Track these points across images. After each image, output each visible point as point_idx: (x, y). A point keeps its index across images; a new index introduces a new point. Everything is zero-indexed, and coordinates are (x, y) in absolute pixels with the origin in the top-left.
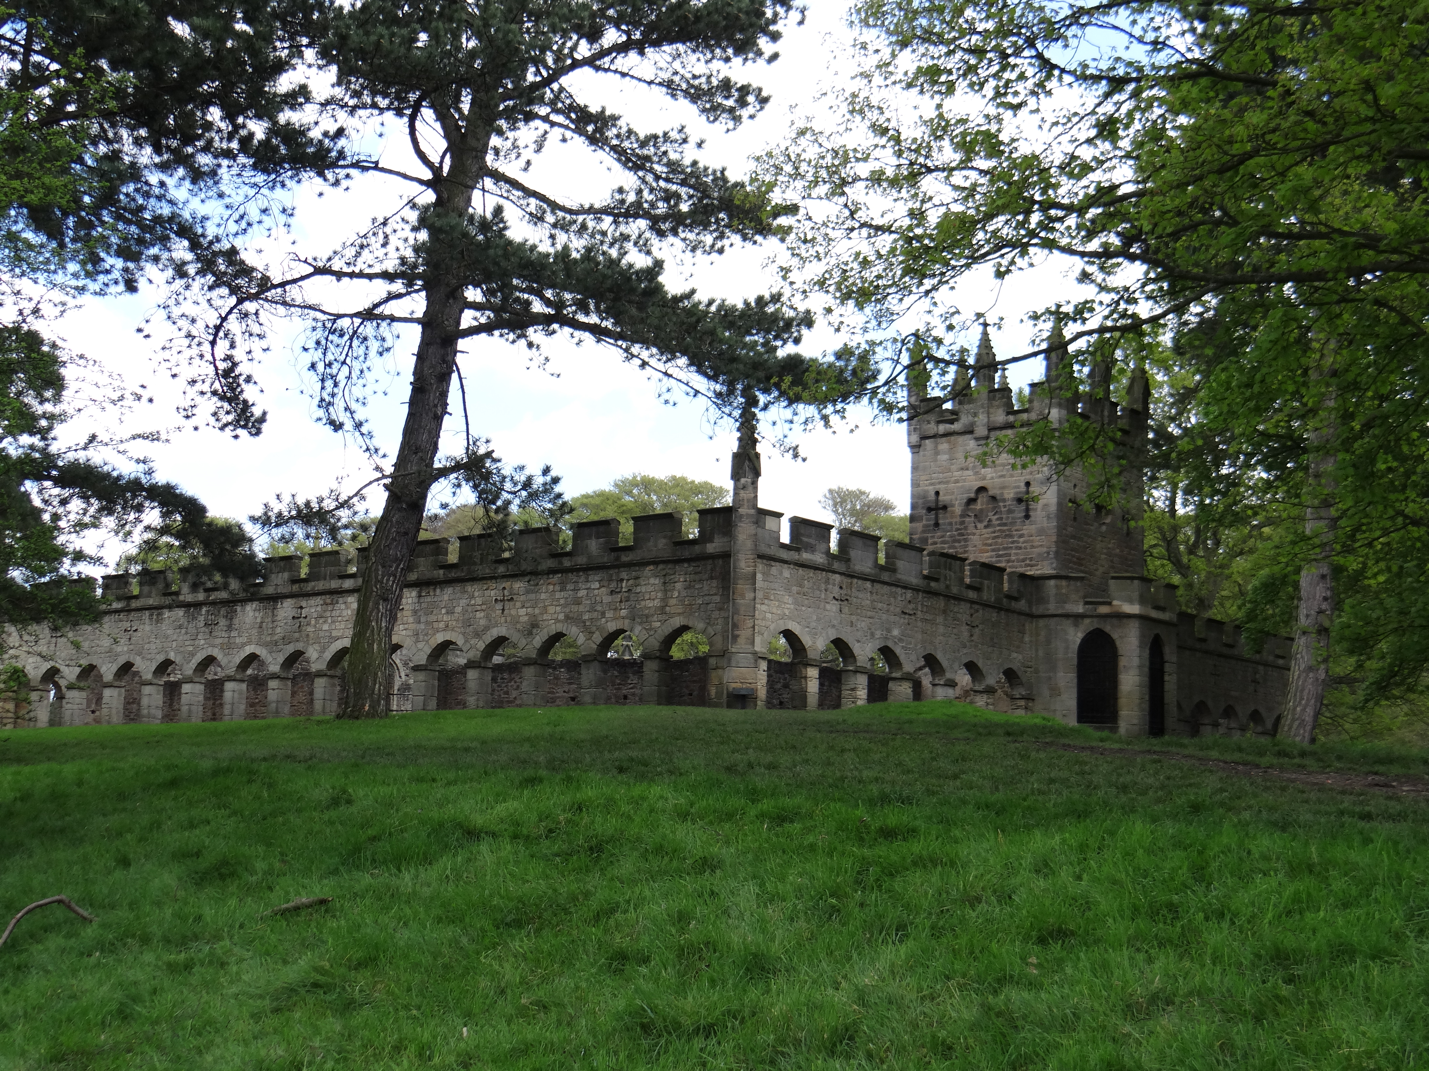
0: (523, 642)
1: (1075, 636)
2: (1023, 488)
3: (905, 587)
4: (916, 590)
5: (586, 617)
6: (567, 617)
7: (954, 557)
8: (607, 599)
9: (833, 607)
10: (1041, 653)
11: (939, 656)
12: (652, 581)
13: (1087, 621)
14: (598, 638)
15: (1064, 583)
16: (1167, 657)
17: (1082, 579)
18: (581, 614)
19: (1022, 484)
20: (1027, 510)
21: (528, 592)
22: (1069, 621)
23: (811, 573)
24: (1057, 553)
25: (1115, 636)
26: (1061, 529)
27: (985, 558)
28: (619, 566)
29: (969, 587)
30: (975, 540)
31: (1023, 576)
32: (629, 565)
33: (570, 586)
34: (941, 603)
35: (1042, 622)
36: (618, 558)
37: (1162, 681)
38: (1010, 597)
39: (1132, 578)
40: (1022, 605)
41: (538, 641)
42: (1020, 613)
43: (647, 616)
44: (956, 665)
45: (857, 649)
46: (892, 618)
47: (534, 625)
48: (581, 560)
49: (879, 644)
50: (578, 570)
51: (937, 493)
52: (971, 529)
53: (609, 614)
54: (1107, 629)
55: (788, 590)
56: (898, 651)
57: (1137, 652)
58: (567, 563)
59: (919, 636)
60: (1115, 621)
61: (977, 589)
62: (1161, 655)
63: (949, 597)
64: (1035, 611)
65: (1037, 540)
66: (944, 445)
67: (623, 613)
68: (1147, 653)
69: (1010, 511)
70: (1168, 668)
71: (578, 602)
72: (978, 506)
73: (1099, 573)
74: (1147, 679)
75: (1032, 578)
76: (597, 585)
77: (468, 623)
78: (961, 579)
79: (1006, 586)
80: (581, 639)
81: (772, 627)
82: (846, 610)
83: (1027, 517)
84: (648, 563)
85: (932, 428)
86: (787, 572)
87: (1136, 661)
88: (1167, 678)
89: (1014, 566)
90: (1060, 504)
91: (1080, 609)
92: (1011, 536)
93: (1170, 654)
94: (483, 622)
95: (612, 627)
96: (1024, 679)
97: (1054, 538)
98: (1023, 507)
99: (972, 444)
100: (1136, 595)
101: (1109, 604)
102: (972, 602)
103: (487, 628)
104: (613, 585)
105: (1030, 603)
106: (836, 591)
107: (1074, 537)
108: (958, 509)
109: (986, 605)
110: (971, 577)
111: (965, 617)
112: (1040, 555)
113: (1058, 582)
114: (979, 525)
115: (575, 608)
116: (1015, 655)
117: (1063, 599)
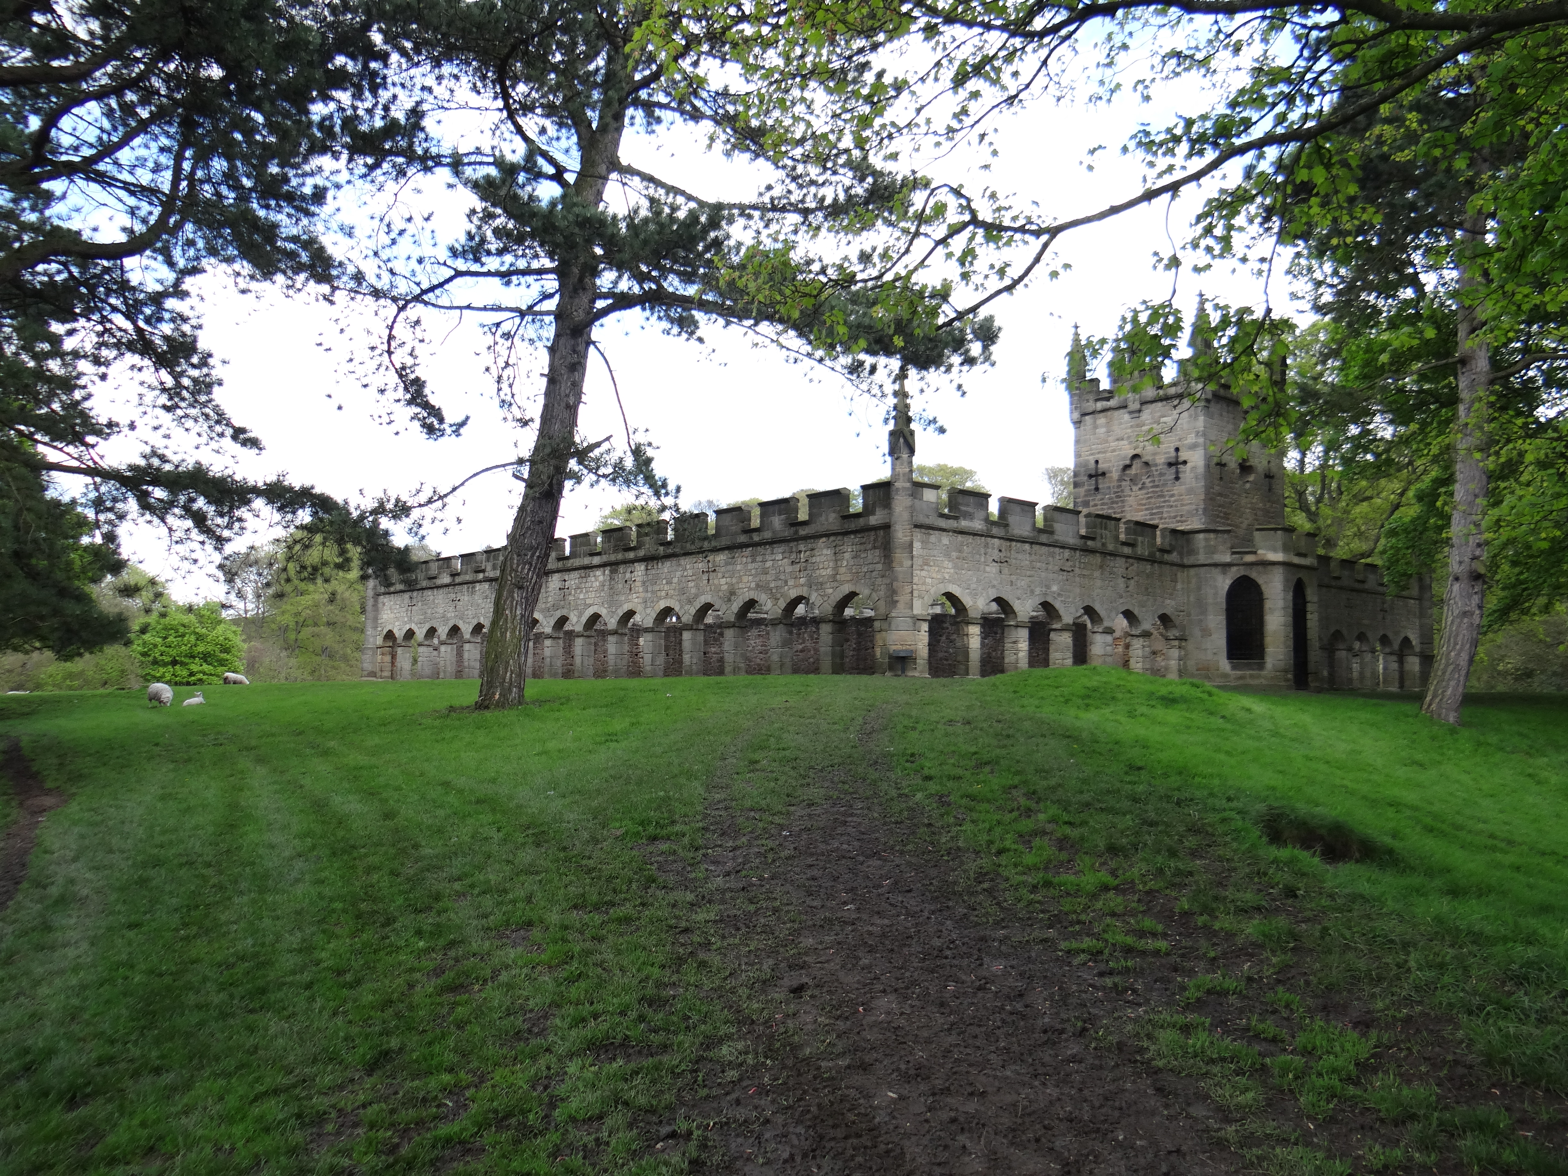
0: (724, 607)
1: (1223, 583)
2: (1173, 454)
3: (1063, 547)
4: (1074, 549)
5: (772, 585)
6: (758, 586)
7: (1109, 518)
8: (789, 569)
9: (993, 569)
10: (1192, 599)
11: (1097, 607)
12: (825, 552)
13: (1234, 569)
14: (782, 604)
15: (1212, 536)
16: (1309, 598)
17: (1229, 532)
18: (768, 582)
19: (1172, 450)
20: (1177, 472)
21: (727, 564)
22: (1219, 569)
23: (970, 539)
24: (1205, 510)
25: (1260, 581)
26: (1208, 489)
27: (1140, 517)
28: (797, 539)
29: (1124, 544)
30: (1131, 501)
31: (1174, 532)
32: (806, 538)
33: (759, 558)
34: (1098, 559)
35: (1192, 571)
36: (796, 532)
37: (1305, 620)
38: (1163, 551)
39: (1275, 529)
40: (1174, 557)
41: (736, 607)
42: (1173, 564)
43: (822, 584)
44: (1113, 614)
45: (1017, 606)
46: (1051, 576)
47: (732, 593)
48: (767, 535)
49: (1039, 600)
50: (765, 544)
51: (1097, 462)
52: (1127, 492)
53: (791, 583)
54: (1253, 574)
55: (948, 555)
56: (1057, 605)
57: (1282, 595)
58: (756, 538)
59: (1078, 590)
60: (1260, 568)
61: (1132, 545)
62: (1303, 596)
63: (1105, 554)
64: (1187, 561)
65: (1187, 499)
66: (1101, 420)
67: (802, 581)
68: (1290, 596)
69: (1161, 475)
70: (1310, 607)
71: (765, 572)
72: (1133, 471)
73: (1244, 526)
74: (1290, 619)
75: (1183, 533)
76: (780, 557)
77: (682, 591)
78: (1117, 537)
79: (1159, 540)
80: (769, 604)
81: (932, 591)
82: (1006, 571)
83: (1177, 478)
84: (821, 536)
85: (1091, 406)
86: (946, 539)
87: (1280, 604)
88: (1309, 616)
89: (1166, 522)
90: (1207, 466)
91: (1227, 558)
92: (1163, 496)
93: (1311, 595)
94: (693, 591)
95: (793, 594)
96: (1177, 623)
97: (1202, 497)
98: (1173, 468)
99: (1127, 417)
100: (1279, 544)
101: (1255, 553)
102: (1128, 557)
103: (696, 596)
104: (793, 556)
105: (1181, 554)
106: (996, 555)
107: (1220, 495)
108: (1115, 475)
109: (1140, 559)
110: (1127, 533)
111: (1121, 571)
112: (1189, 512)
113: (1207, 535)
114: (1135, 488)
115: (763, 577)
116: (1168, 602)
117: (1212, 551)
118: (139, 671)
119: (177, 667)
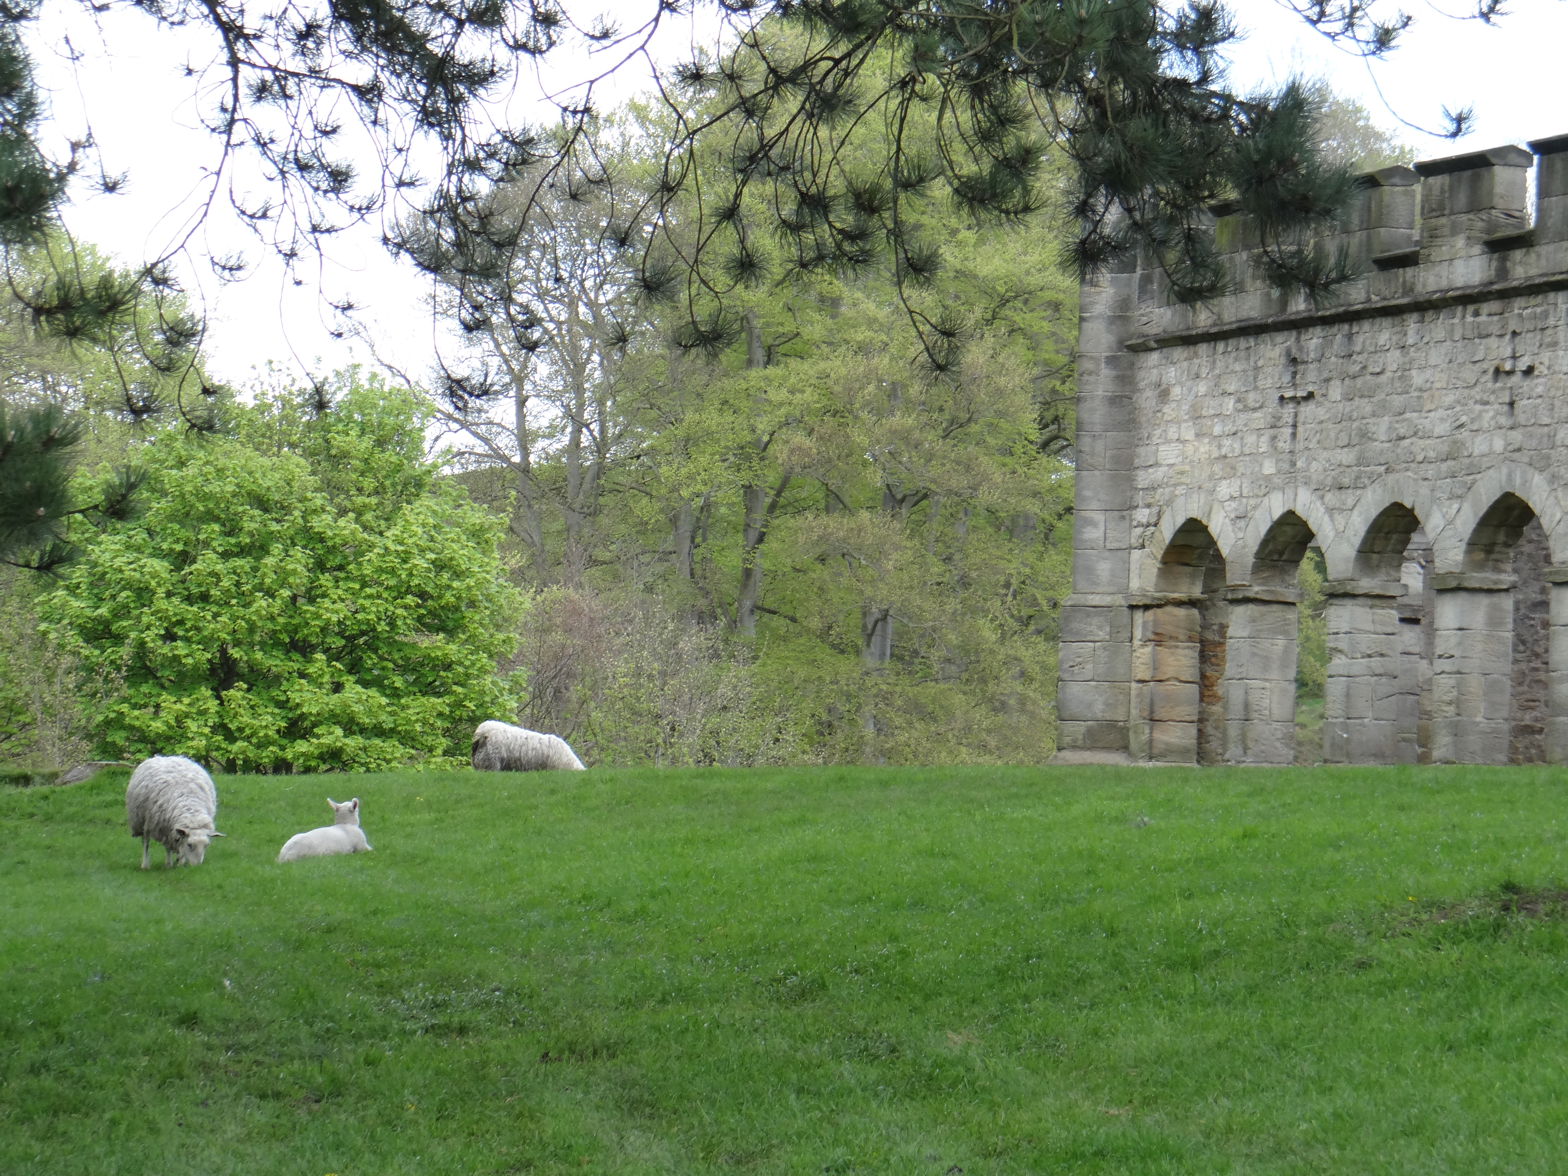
118: (79, 710)
119: (236, 694)
